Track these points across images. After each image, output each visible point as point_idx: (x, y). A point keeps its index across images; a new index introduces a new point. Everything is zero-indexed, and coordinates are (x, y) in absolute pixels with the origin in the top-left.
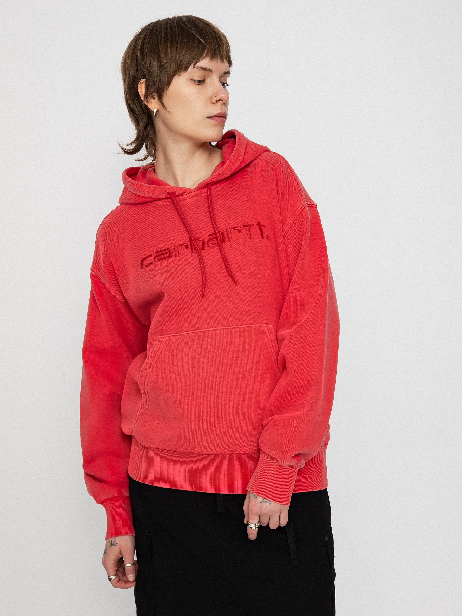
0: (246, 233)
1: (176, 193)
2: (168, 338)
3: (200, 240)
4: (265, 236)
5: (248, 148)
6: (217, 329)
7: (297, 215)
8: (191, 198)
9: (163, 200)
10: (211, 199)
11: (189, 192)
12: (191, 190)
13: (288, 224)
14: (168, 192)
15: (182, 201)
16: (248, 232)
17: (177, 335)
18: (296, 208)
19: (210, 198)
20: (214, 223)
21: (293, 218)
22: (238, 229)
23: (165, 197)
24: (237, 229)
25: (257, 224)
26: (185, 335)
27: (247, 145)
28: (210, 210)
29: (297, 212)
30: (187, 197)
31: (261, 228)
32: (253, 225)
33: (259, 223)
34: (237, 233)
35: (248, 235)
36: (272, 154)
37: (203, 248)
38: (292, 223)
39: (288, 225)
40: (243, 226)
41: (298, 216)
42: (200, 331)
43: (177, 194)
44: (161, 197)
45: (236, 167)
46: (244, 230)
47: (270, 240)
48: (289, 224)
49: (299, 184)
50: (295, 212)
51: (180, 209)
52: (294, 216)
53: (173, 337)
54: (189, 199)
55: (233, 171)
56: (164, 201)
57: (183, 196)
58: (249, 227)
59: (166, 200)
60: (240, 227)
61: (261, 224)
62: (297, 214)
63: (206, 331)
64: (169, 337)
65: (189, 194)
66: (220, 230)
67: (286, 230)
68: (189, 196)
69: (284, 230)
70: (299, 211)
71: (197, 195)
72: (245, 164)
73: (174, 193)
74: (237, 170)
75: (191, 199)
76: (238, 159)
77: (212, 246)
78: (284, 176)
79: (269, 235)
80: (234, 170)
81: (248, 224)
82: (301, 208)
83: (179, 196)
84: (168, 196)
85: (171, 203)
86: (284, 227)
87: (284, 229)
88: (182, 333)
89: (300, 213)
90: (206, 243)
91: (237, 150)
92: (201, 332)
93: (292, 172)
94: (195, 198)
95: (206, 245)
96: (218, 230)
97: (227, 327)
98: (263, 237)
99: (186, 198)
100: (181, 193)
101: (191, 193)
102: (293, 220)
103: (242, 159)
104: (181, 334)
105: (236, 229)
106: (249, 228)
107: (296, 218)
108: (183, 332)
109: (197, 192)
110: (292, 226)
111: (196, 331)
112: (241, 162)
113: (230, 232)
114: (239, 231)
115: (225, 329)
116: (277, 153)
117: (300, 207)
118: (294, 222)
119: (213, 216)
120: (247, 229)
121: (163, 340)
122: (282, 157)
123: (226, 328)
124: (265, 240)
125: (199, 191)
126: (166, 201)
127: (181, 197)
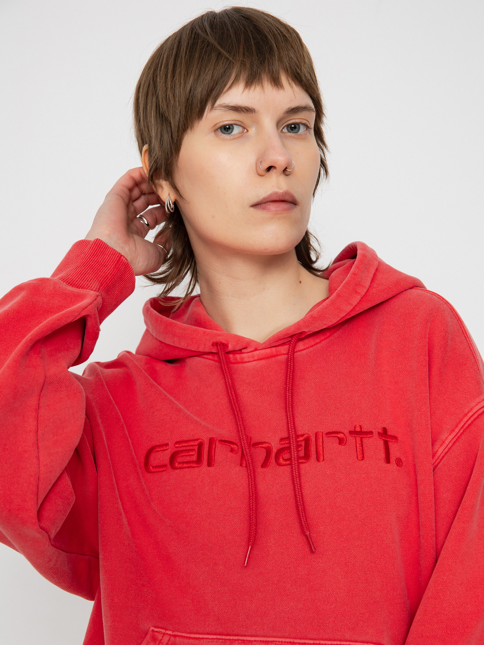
0: (355, 447)
1: (230, 345)
2: (172, 638)
3: (264, 445)
4: (393, 459)
5: (379, 276)
6: (271, 641)
7: (467, 425)
8: (256, 360)
9: (206, 356)
10: (292, 367)
11: (253, 349)
12: (258, 344)
13: (444, 442)
14: (215, 340)
15: (239, 363)
16: (358, 446)
17: (190, 638)
18: (466, 411)
19: (292, 364)
20: (290, 418)
21: (457, 430)
22: (339, 436)
23: (208, 351)
24: (338, 438)
25: (379, 433)
26: (204, 640)
27: (377, 270)
28: (287, 389)
29: (465, 420)
30: (249, 357)
31: (387, 441)
32: (371, 433)
33: (385, 430)
34: (336, 445)
35: (358, 453)
36: (428, 294)
37: (265, 465)
38: (454, 440)
39: (445, 445)
40: (351, 433)
41: (467, 427)
42: (236, 640)
43: (230, 348)
44: (201, 349)
45: (349, 308)
46: (351, 440)
47: (403, 467)
48: (447, 442)
49: (477, 362)
50: (462, 420)
51: (229, 377)
52: (460, 426)
53: (181, 640)
54: (252, 361)
55: (342, 315)
56: (207, 358)
57: (243, 355)
58: (362, 436)
59: (210, 357)
60: (343, 433)
61: (389, 433)
62: (465, 424)
63: (247, 640)
64: (175, 636)
65: (253, 353)
66: (300, 433)
67: (439, 453)
68: (253, 357)
69: (436, 453)
70: (471, 417)
71: (268, 357)
72: (370, 305)
73: (224, 346)
74: (352, 315)
75: (254, 363)
76: (356, 292)
77: (284, 463)
78: (447, 342)
79: (402, 458)
80: (345, 314)
81: (361, 430)
82: (477, 412)
83: (234, 352)
84: (214, 351)
85: (217, 364)
86: (436, 447)
87: (435, 450)
88: (201, 636)
89: (472, 422)
90: (273, 455)
91: (354, 274)
92: (237, 642)
93: (466, 335)
94: (263, 362)
95: (273, 460)
96: (295, 431)
97: (292, 640)
98: (388, 460)
99: (246, 360)
100: (238, 348)
101: (257, 352)
102: (457, 434)
103: (364, 294)
104: (197, 636)
105: (335, 437)
106: (361, 439)
107: (464, 431)
108: (202, 634)
109: (268, 351)
110: (452, 446)
111: (228, 637)
112: (362, 298)
113: (321, 440)
114: (341, 442)
115: (287, 642)
116: (439, 295)
117: (474, 410)
118: (457, 440)
119: (290, 403)
120: (358, 439)
121: (162, 640)
122: (447, 303)
123: (288, 640)
124: (393, 466)
125: (274, 349)
126: (210, 359)
127: (238, 356)
